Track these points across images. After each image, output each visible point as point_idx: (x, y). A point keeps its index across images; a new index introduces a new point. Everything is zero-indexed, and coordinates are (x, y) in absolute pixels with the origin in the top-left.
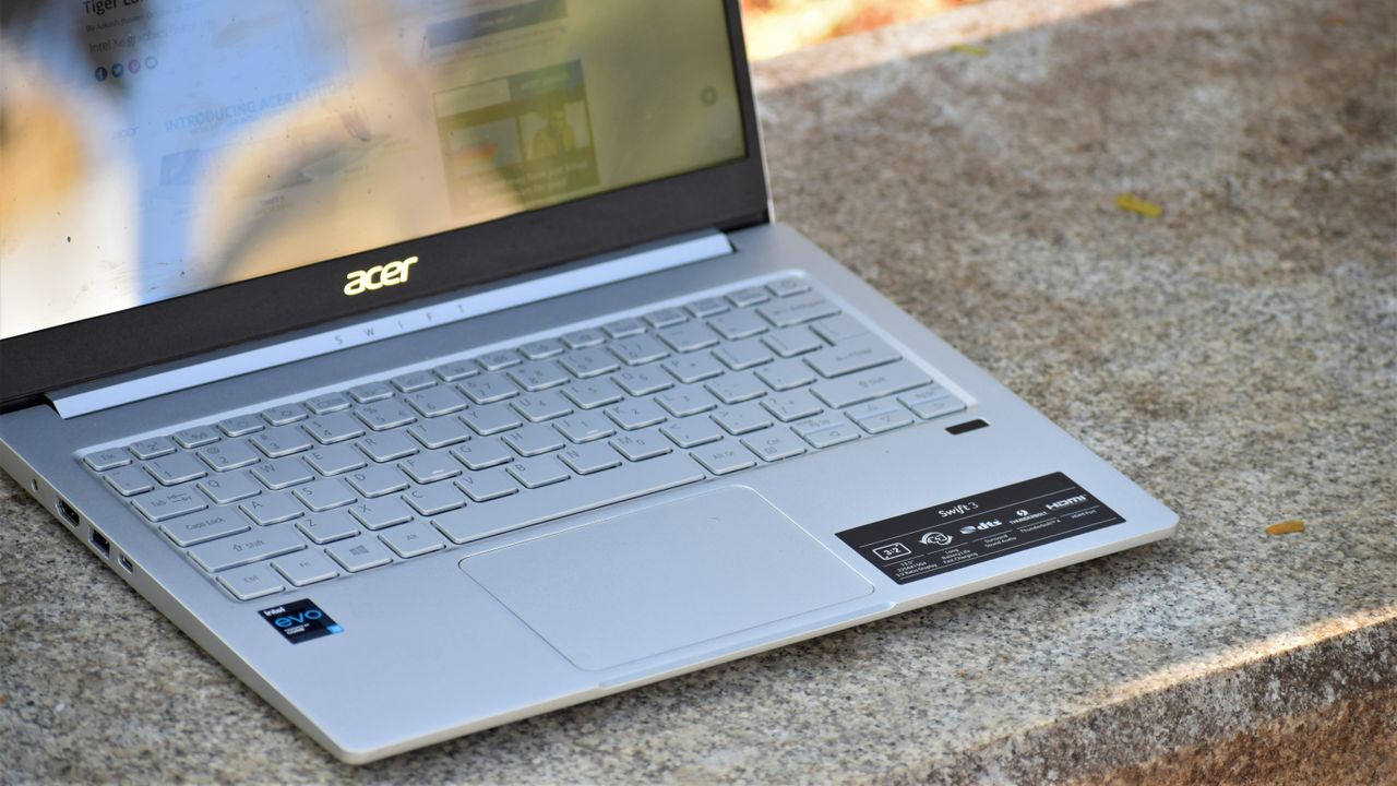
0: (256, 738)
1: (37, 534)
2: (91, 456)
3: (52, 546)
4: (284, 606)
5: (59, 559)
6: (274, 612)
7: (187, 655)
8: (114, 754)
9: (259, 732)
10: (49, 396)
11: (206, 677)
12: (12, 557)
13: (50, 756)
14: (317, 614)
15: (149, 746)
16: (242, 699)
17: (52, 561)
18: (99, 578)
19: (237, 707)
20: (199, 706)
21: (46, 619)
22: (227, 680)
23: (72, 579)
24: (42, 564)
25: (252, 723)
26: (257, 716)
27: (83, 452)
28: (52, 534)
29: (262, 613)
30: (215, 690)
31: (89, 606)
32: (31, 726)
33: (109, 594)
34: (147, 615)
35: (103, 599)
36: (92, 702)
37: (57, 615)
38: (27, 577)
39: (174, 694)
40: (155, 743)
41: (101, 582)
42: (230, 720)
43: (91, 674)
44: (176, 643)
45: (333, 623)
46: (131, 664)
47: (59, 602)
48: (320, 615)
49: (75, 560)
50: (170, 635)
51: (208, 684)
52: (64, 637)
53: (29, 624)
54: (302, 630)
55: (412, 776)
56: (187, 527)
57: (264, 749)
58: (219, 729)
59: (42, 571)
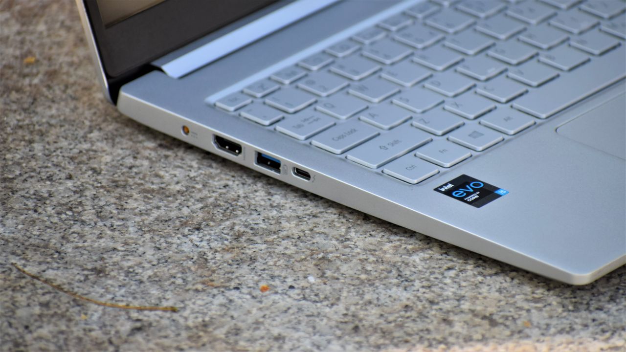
0: (480, 283)
1: (199, 168)
2: (222, 101)
3: (217, 175)
4: (451, 182)
5: (230, 183)
6: (447, 188)
7: (383, 234)
8: (383, 311)
9: (480, 278)
10: (156, 63)
11: (410, 247)
12: (194, 187)
13: (337, 321)
14: (480, 185)
15: (405, 302)
16: (449, 257)
17: (226, 186)
18: (272, 191)
19: (450, 264)
20: (420, 268)
21: (256, 227)
22: (427, 246)
23: (252, 196)
24: (220, 189)
25: (470, 273)
26: (469, 267)
27: (213, 99)
28: (210, 166)
29: (436, 190)
30: (422, 255)
31: (281, 213)
32: (303, 302)
33: (289, 201)
34: (329, 211)
35: (288, 206)
36: (338, 279)
37: (261, 222)
38: (216, 199)
39: (395, 263)
40: (408, 299)
41: (276, 194)
42: (452, 273)
43: (320, 259)
44: (368, 227)
45: (498, 189)
46: (346, 247)
47: (255, 213)
48: (482, 185)
49: (244, 182)
50: (359, 222)
51: (414, 251)
52: (279, 237)
53: (244, 232)
54: (477, 196)
55: (618, 289)
56: (333, 139)
57: (494, 289)
58: (448, 281)
59: (225, 194)
